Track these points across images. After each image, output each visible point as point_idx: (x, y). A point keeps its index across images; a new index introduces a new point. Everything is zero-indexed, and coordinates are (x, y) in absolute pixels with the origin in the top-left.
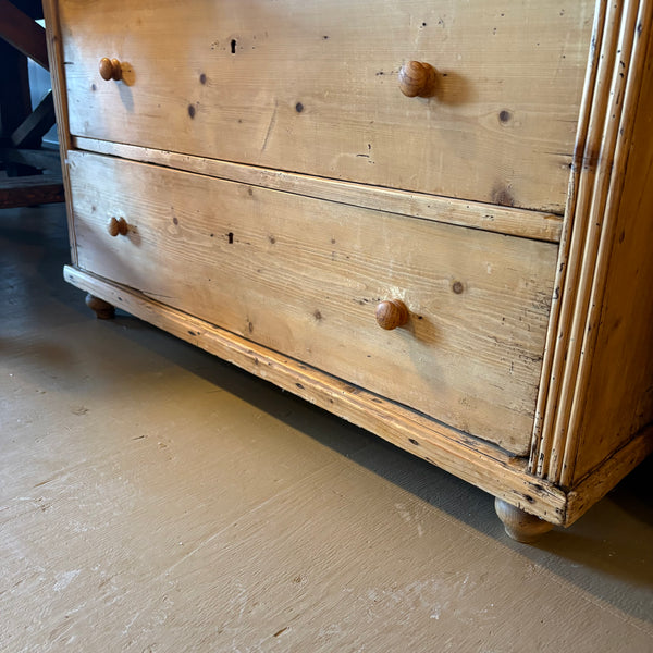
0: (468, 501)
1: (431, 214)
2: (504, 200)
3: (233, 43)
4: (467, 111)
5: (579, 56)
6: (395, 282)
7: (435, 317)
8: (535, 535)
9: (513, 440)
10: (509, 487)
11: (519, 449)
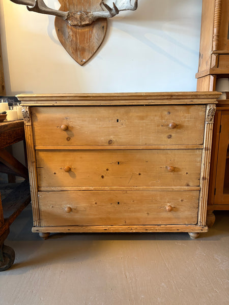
0: (184, 235)
1: (177, 190)
2: (188, 185)
3: (118, 163)
4: (180, 173)
5: (198, 164)
6: (168, 202)
7: (177, 207)
8: (200, 236)
9: (194, 222)
10: (193, 230)
11: (196, 223)
